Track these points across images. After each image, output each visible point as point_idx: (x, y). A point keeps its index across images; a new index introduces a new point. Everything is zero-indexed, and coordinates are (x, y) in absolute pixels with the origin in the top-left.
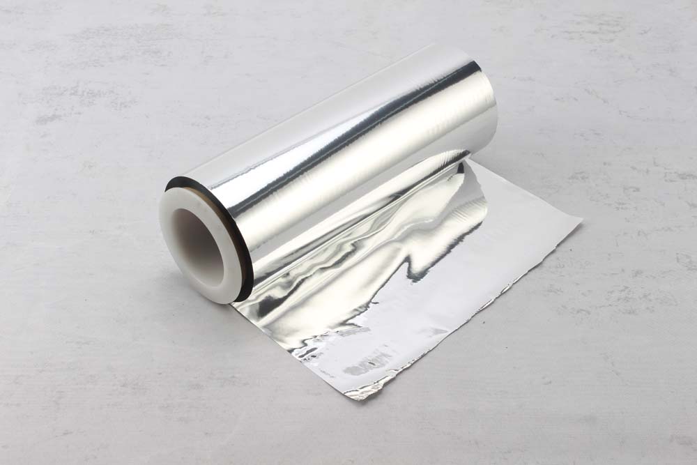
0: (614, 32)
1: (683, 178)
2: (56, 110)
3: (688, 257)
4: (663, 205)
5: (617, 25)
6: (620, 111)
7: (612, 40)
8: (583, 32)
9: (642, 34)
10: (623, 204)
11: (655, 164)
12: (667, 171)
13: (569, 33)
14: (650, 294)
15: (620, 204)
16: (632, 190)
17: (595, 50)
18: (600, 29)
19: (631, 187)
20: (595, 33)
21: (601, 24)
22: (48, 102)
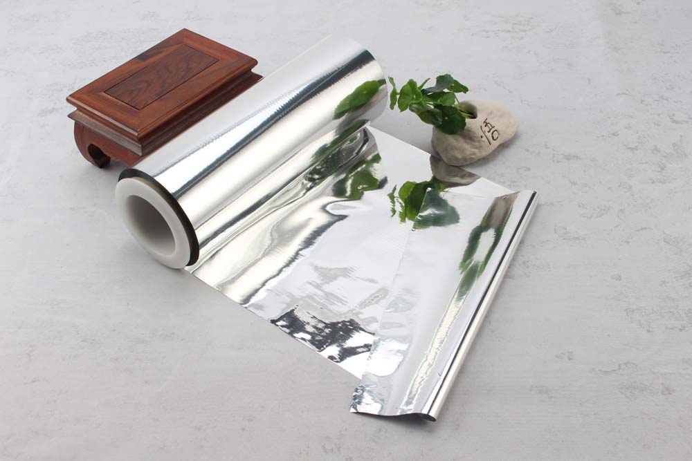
0: (525, 31)
1: (568, 159)
2: (55, 104)
3: (564, 228)
4: (549, 182)
5: (528, 24)
6: (522, 100)
7: (522, 38)
8: (499, 30)
10: (515, 182)
11: (546, 147)
12: (555, 153)
13: (487, 31)
14: (528, 262)
15: (512, 182)
16: (523, 169)
17: (507, 47)
18: (513, 28)
19: (524, 167)
20: (509, 31)
21: (515, 24)
22: (49, 97)
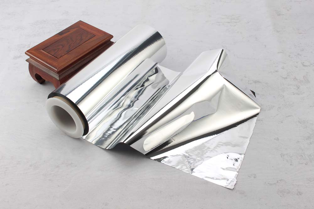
0: (236, 22)
1: (255, 83)
2: (21, 53)
5: (238, 19)
6: (234, 55)
7: (235, 26)
8: (224, 22)
9: (247, 23)
11: (245, 77)
12: (249, 80)
13: (219, 22)
17: (228, 30)
18: (231, 21)
20: (229, 22)
21: (232, 19)
22: (18, 50)
